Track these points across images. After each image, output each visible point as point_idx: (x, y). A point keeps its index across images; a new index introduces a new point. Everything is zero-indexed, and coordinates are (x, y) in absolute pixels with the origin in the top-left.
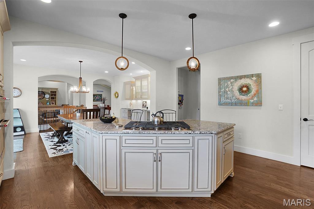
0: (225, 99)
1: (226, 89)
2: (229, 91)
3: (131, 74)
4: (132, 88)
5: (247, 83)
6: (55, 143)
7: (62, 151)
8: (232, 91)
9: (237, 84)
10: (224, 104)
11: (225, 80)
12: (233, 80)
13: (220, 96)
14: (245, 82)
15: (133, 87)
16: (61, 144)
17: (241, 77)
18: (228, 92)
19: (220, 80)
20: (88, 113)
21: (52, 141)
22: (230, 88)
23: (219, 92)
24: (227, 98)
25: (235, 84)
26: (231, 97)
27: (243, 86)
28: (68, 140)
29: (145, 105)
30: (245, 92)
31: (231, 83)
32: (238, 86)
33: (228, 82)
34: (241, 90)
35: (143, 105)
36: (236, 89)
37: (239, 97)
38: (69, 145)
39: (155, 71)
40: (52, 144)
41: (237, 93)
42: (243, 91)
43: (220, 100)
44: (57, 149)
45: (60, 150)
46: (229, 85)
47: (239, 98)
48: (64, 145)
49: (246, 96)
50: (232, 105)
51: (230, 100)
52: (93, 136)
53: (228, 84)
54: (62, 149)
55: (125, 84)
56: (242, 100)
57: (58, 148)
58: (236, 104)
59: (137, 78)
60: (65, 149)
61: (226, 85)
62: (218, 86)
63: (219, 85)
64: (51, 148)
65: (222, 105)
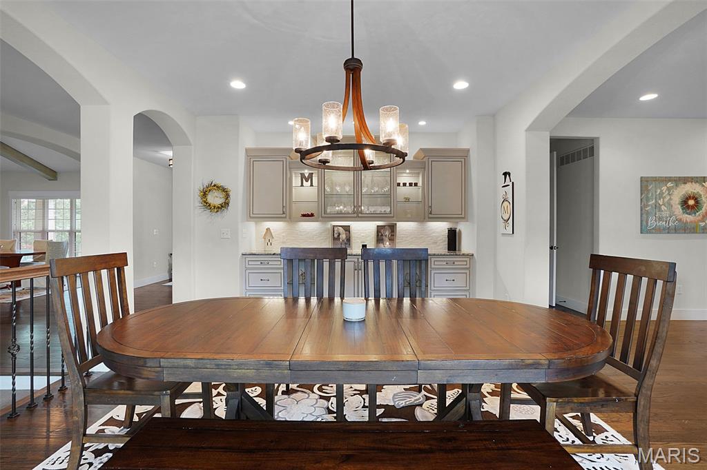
0: (657, 219)
1: (659, 201)
2: (664, 204)
5: (695, 191)
8: (669, 204)
9: (679, 193)
10: (654, 231)
11: (657, 182)
12: (672, 185)
13: (646, 214)
14: (692, 190)
17: (684, 180)
18: (663, 207)
19: (643, 181)
22: (666, 200)
24: (660, 219)
25: (676, 192)
26: (667, 217)
27: (689, 197)
29: (343, 236)
30: (692, 207)
31: (669, 189)
32: (681, 197)
33: (662, 187)
34: (684, 203)
36: (677, 202)
37: (681, 217)
41: (678, 210)
42: (688, 207)
43: (646, 221)
46: (663, 193)
49: (693, 215)
50: (668, 233)
51: (666, 222)
53: (662, 191)
56: (686, 222)
58: (676, 231)
61: (658, 193)
65: (648, 233)
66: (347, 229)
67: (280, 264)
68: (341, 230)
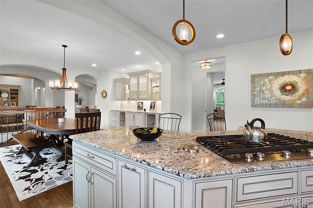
0: (261, 99)
1: (263, 88)
2: (266, 90)
3: (123, 70)
4: (124, 85)
5: (292, 80)
6: (26, 165)
7: (43, 183)
8: (271, 90)
9: (278, 82)
10: (259, 106)
11: (261, 77)
12: (273, 78)
13: (254, 96)
14: (289, 80)
15: (126, 86)
16: (36, 168)
17: (283, 74)
18: (266, 92)
19: (253, 77)
20: (85, 119)
21: (19, 163)
22: (268, 87)
23: (252, 91)
24: (264, 99)
25: (276, 82)
26: (269, 98)
27: (287, 84)
28: (46, 159)
29: (141, 106)
30: (290, 91)
31: (270, 80)
32: (280, 85)
33: (265, 80)
34: (283, 88)
35: (139, 107)
36: (277, 88)
37: (280, 97)
38: (51, 169)
39: (170, 64)
40: (20, 167)
41: (278, 93)
42: (286, 91)
43: (253, 100)
44: (31, 178)
45: (37, 180)
47: (280, 99)
48: (42, 170)
49: (291, 96)
50: (270, 107)
51: (268, 101)
52: (154, 179)
53: (265, 82)
54: (41, 179)
55: (115, 81)
56: (285, 100)
57: (34, 176)
58: (276, 106)
59: (132, 75)
60: (46, 178)
61: (262, 83)
62: (251, 84)
63: (253, 83)
64: (20, 178)
65: (256, 107)
66: (142, 103)
67: (119, 114)
68: (141, 104)
